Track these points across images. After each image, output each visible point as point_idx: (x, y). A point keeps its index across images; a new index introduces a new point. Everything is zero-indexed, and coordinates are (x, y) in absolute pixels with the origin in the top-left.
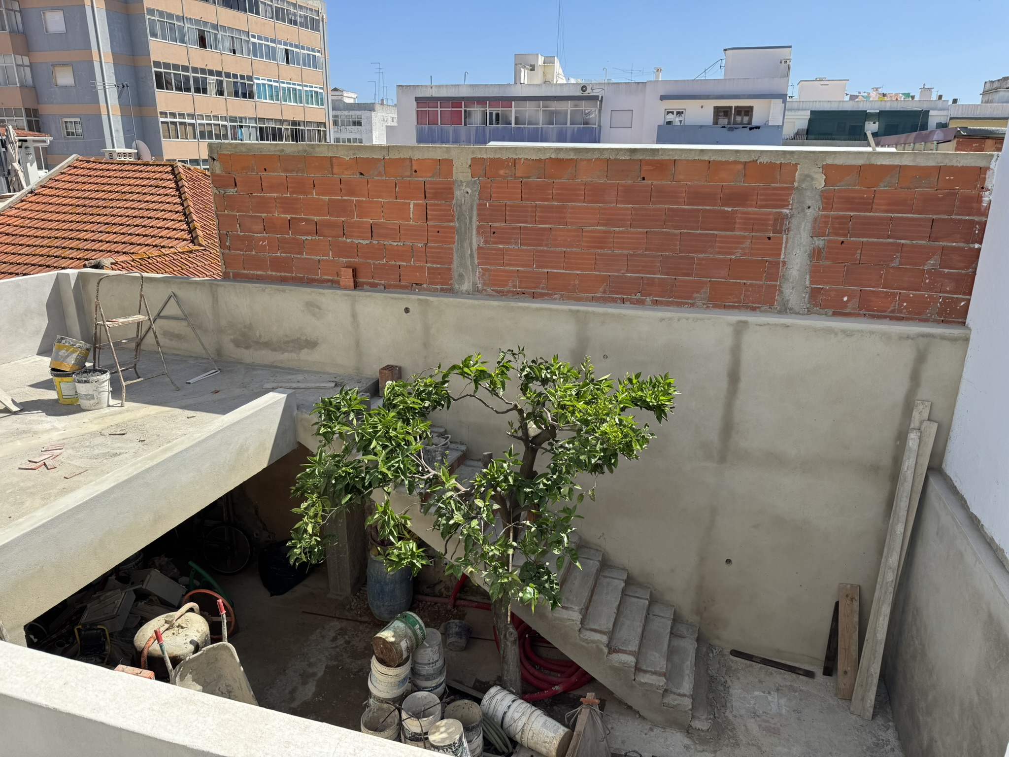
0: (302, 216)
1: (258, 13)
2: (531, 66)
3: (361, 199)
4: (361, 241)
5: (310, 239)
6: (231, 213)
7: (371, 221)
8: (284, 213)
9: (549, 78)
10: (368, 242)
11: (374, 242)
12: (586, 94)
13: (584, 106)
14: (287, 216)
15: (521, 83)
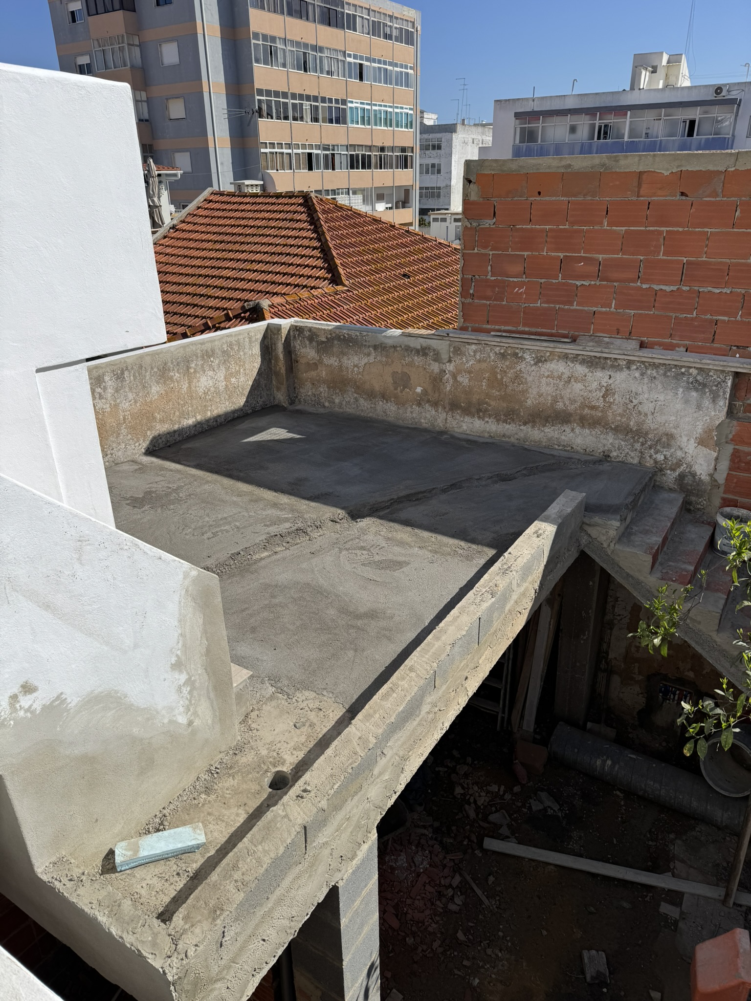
0: (582, 254)
1: (355, 30)
2: (653, 67)
3: (675, 229)
4: (664, 287)
5: (587, 284)
6: (483, 251)
7: (685, 260)
8: (558, 250)
9: (672, 80)
10: (674, 288)
11: (684, 288)
12: (719, 97)
13: (716, 112)
14: (560, 254)
15: (640, 89)
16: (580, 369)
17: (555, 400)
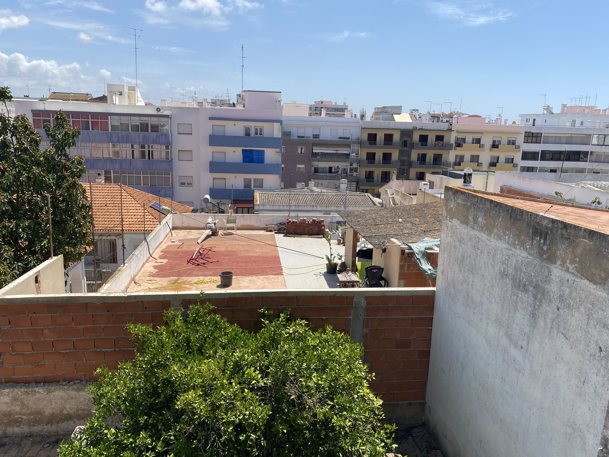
2: (119, 92)
4: (107, 350)
7: (115, 337)
9: (132, 101)
10: (112, 350)
12: (159, 113)
15: (113, 104)
16: (73, 393)
17: (62, 409)
